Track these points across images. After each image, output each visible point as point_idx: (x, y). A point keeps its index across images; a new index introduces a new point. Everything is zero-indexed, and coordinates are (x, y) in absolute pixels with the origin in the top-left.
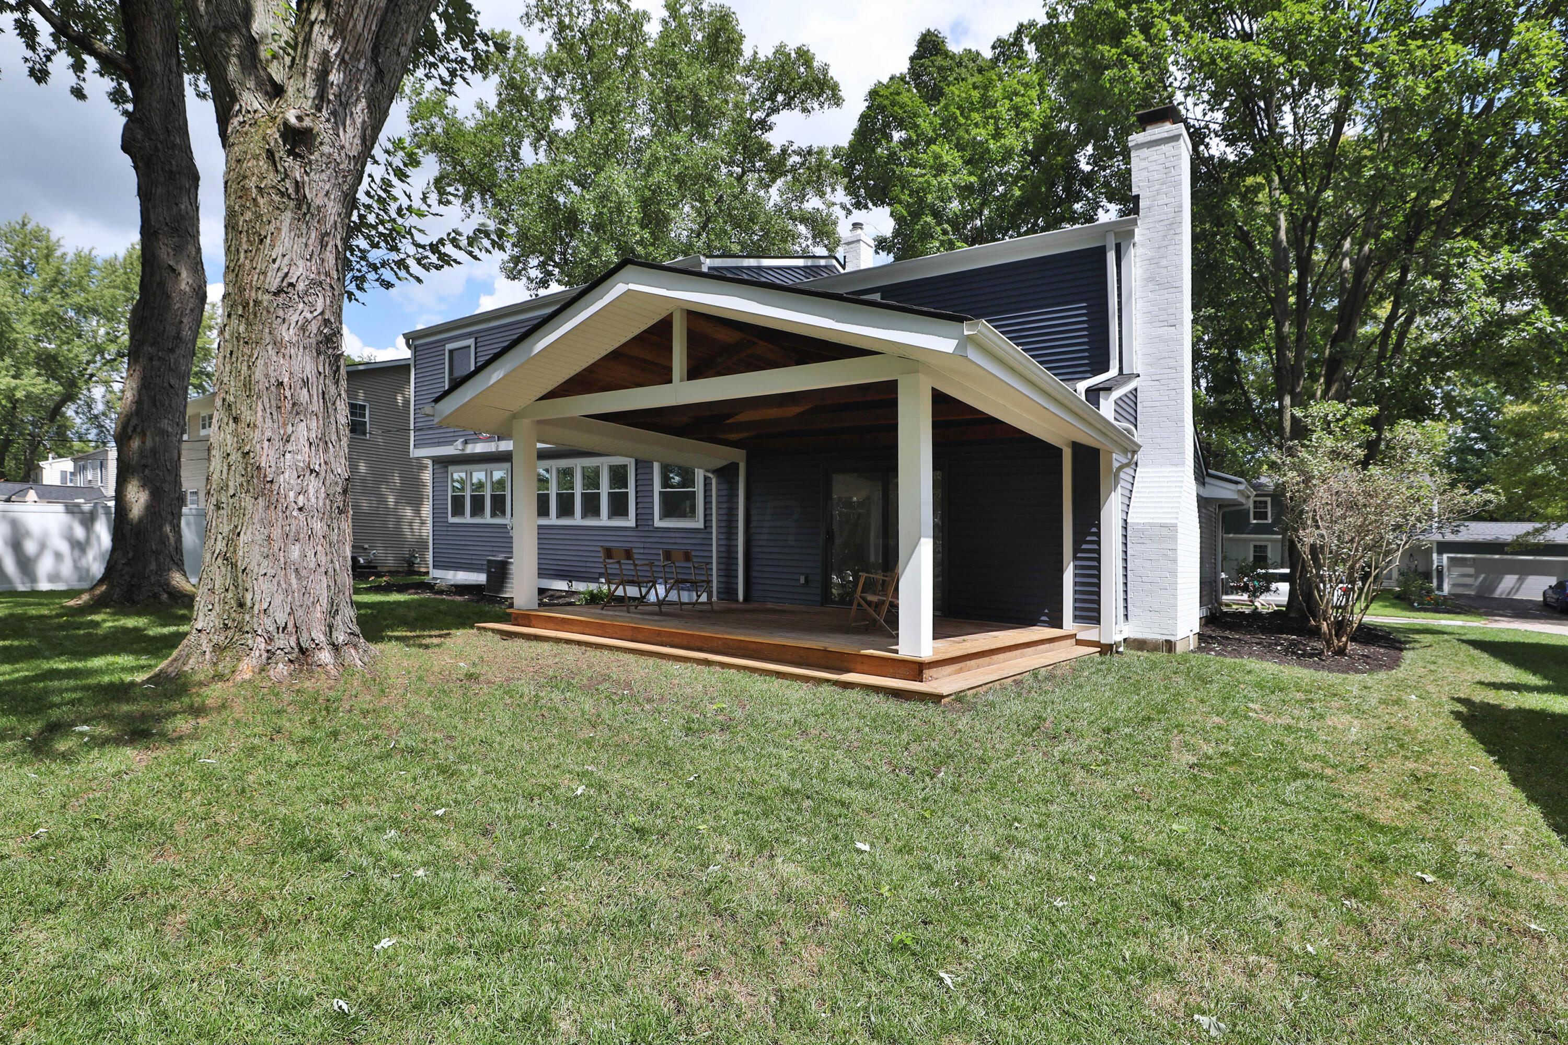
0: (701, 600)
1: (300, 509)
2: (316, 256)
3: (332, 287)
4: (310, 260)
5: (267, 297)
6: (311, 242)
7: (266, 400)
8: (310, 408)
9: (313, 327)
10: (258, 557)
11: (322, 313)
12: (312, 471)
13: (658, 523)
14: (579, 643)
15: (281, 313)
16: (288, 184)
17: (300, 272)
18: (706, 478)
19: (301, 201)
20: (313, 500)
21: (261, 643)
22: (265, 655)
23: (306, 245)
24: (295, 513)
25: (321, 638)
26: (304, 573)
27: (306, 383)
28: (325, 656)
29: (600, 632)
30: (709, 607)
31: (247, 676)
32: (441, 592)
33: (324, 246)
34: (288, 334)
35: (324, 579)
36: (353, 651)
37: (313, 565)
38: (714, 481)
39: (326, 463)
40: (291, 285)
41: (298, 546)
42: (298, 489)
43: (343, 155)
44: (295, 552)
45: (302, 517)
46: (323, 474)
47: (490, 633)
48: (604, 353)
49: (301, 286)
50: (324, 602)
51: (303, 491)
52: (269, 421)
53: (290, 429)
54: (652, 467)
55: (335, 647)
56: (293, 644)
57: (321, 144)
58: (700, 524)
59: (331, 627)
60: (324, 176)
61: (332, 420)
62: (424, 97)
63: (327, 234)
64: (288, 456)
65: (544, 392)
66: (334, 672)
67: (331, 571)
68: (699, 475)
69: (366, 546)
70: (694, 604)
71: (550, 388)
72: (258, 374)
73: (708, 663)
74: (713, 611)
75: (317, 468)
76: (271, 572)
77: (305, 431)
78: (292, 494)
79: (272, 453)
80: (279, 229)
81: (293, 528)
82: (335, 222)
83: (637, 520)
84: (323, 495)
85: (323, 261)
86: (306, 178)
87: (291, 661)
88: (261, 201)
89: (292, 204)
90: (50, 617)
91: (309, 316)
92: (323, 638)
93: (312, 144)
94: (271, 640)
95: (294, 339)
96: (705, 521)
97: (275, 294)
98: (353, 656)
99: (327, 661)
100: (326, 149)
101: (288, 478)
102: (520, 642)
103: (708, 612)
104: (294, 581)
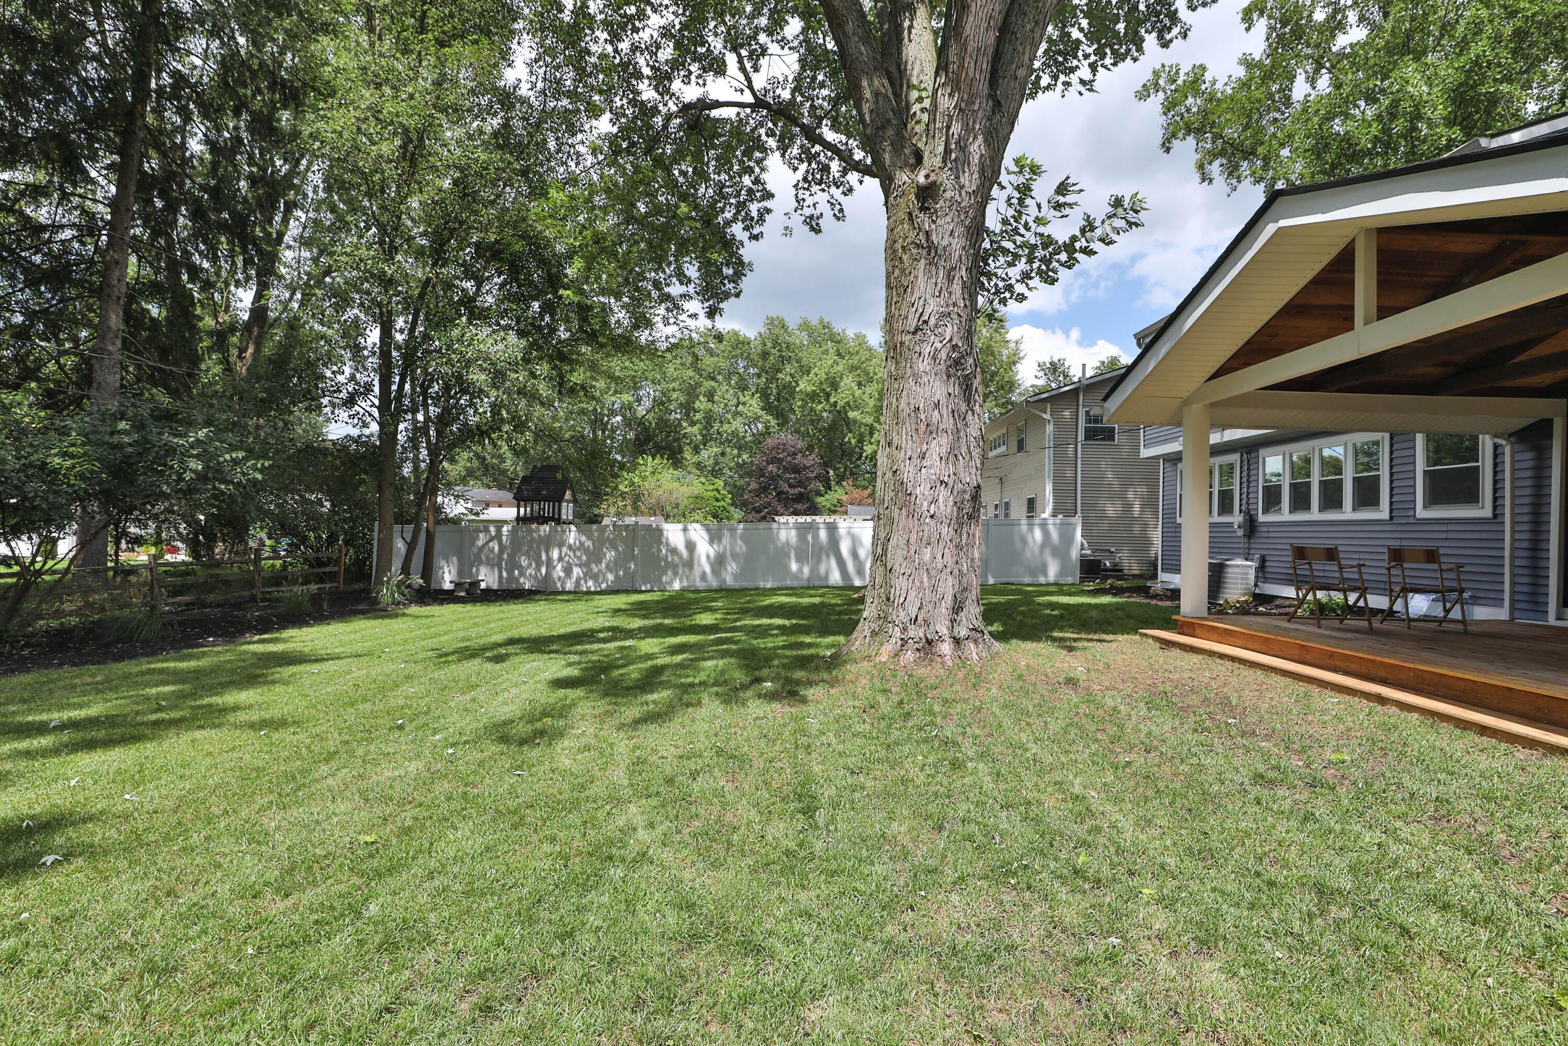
0: (1452, 615)
1: (932, 517)
2: (944, 291)
3: (959, 315)
4: (939, 296)
5: (909, 337)
6: (939, 280)
7: (908, 424)
8: (941, 426)
9: (943, 355)
10: (901, 559)
11: (951, 340)
12: (942, 482)
13: (1421, 513)
14: (1233, 659)
15: (917, 349)
16: (922, 237)
17: (933, 307)
18: (1496, 447)
19: (931, 247)
20: (942, 508)
21: (897, 633)
22: (899, 642)
23: (936, 284)
24: (927, 520)
25: (944, 631)
26: (933, 573)
27: (937, 405)
28: (946, 648)
29: (1263, 648)
30: (1461, 627)
31: (883, 660)
32: (1155, 596)
33: (950, 279)
34: (923, 366)
35: (950, 579)
36: (972, 646)
37: (940, 566)
38: (1507, 450)
39: (955, 474)
40: (925, 322)
41: (929, 548)
42: (930, 499)
43: (963, 194)
44: (927, 554)
45: (932, 523)
46: (950, 485)
47: (1150, 641)
48: (1274, 311)
49: (932, 321)
50: (949, 599)
51: (935, 501)
52: (910, 442)
53: (925, 447)
54: (1414, 440)
55: (957, 641)
56: (922, 635)
57: (944, 191)
58: (1487, 512)
59: (953, 621)
60: (948, 219)
61: (962, 434)
62: (1180, 82)
63: (953, 269)
64: (923, 470)
65: (1212, 370)
66: (950, 663)
67: (956, 572)
68: (1486, 443)
69: (1113, 549)
70: (1441, 621)
71: (1217, 365)
72: (903, 405)
73: (1382, 700)
74: (1466, 633)
75: (946, 479)
76: (908, 572)
77: (938, 447)
78: (925, 504)
79: (911, 469)
80: (916, 277)
81: (926, 533)
82: (960, 256)
83: (1391, 511)
84: (951, 503)
85: (950, 293)
86: (933, 226)
87: (918, 650)
88: (905, 257)
89: (924, 252)
90: (837, 605)
91: (939, 345)
92: (945, 631)
93: (937, 195)
94: (905, 629)
95: (928, 368)
96: (1495, 507)
97: (914, 333)
98: (972, 651)
99: (946, 652)
100: (948, 194)
101: (922, 490)
102: (1176, 652)
103: (1456, 633)
104: (926, 580)
